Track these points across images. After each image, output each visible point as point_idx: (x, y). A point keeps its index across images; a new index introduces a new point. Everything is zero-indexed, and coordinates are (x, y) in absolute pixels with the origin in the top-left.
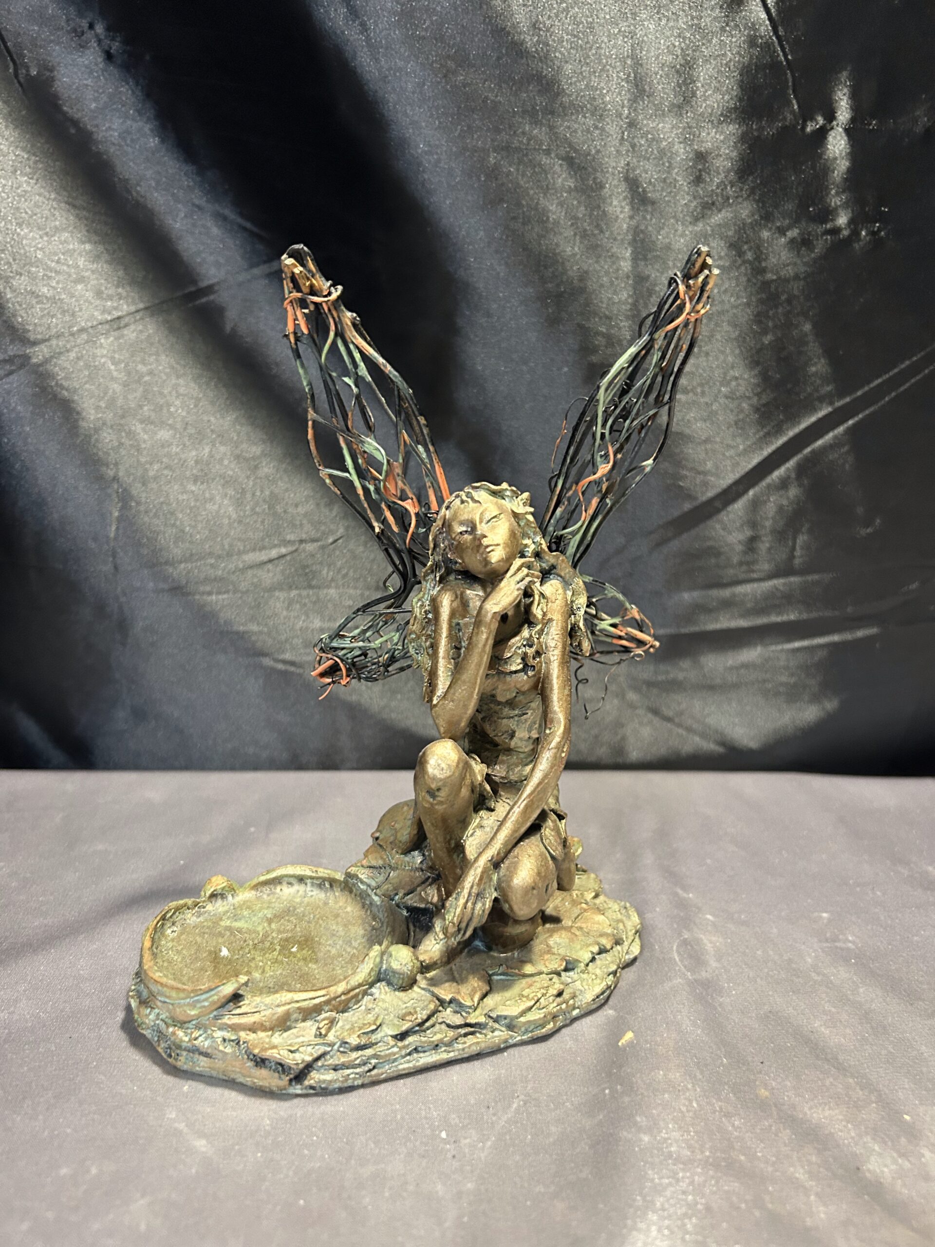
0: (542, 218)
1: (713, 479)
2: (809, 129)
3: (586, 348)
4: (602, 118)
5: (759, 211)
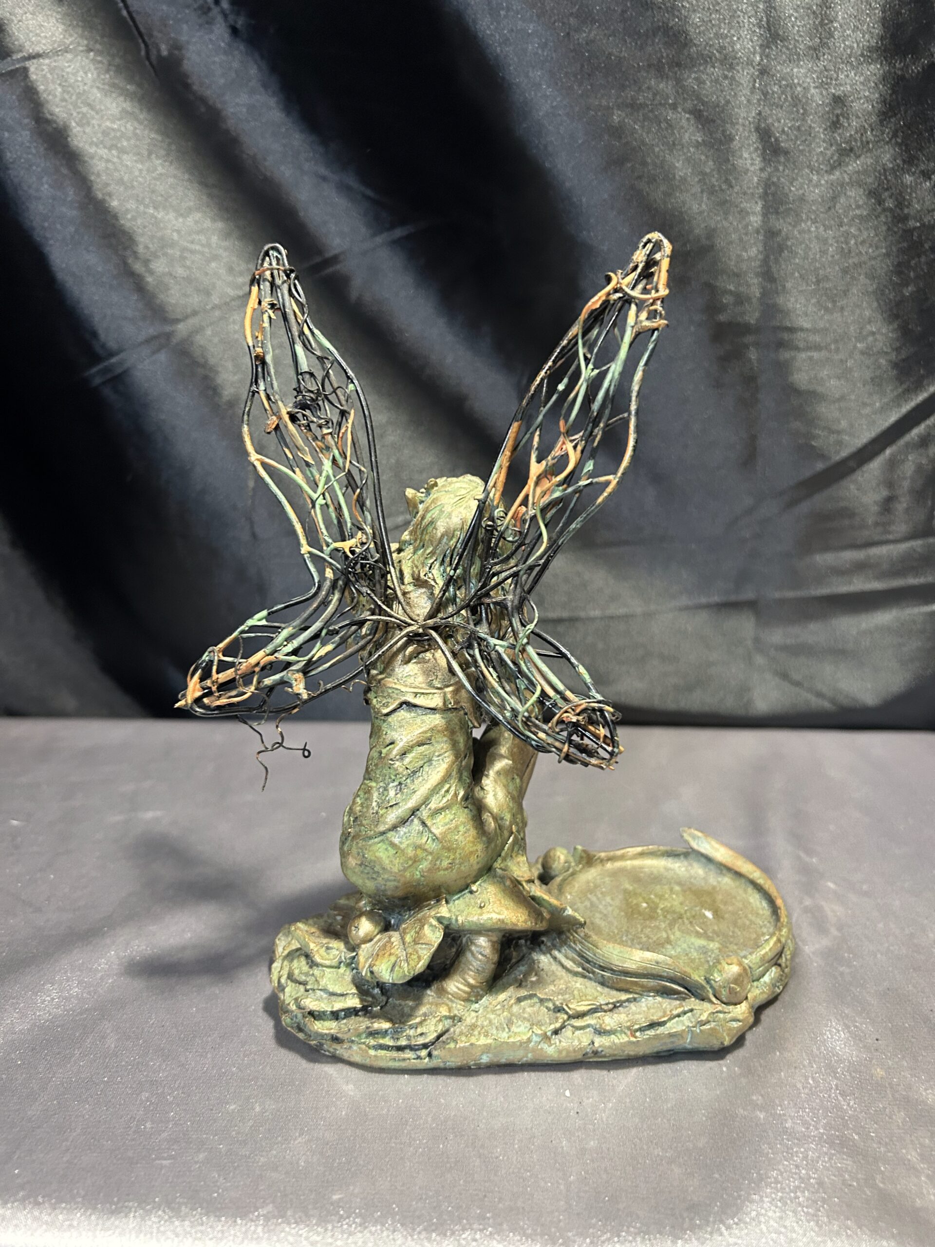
0: (668, 177)
1: (847, 438)
3: (713, 308)
4: (731, 67)
5: (901, 155)
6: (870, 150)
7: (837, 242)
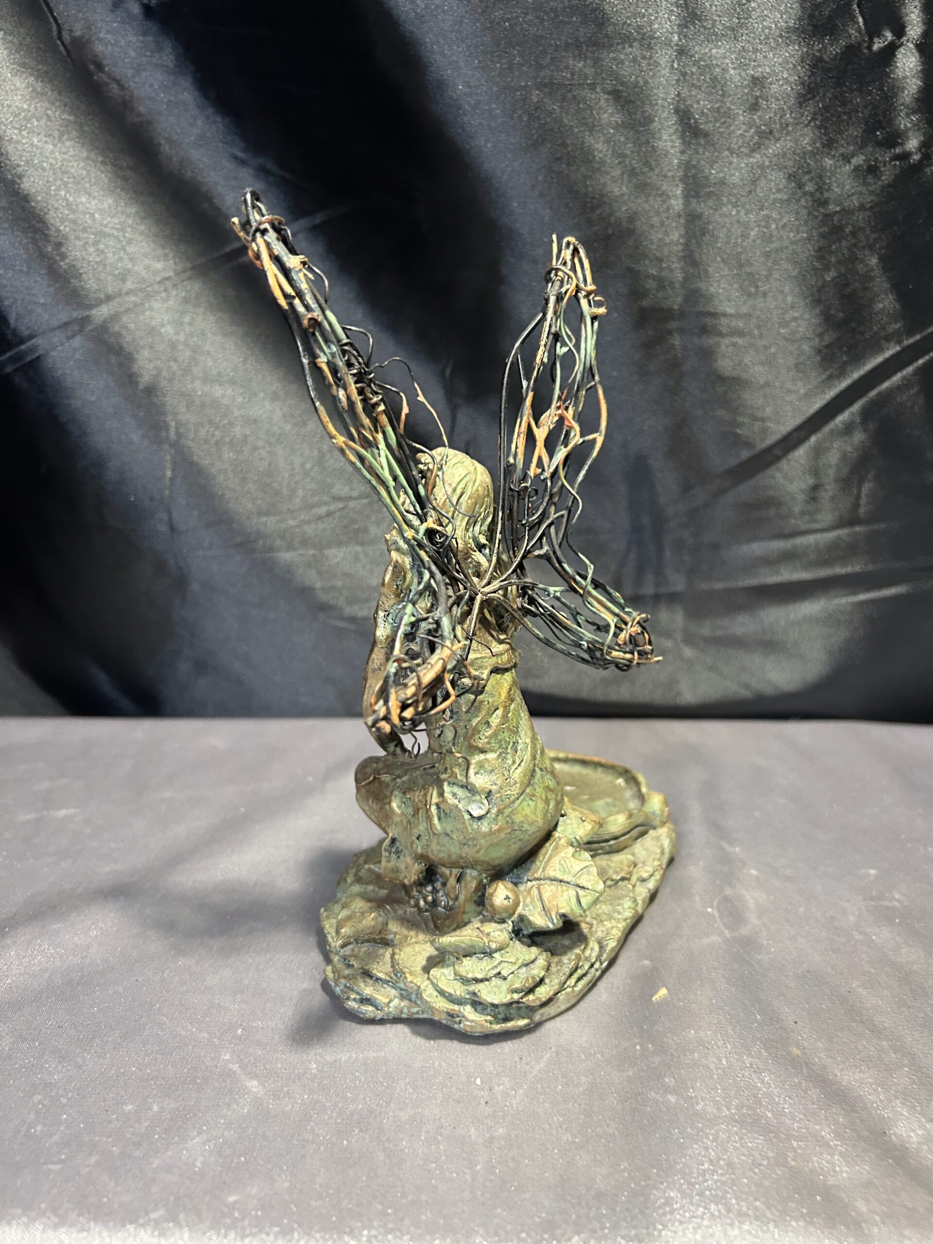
0: (587, 157)
1: (772, 425)
2: (875, 47)
3: (637, 293)
4: (650, 48)
5: (821, 139)
6: (788, 133)
7: (759, 226)
